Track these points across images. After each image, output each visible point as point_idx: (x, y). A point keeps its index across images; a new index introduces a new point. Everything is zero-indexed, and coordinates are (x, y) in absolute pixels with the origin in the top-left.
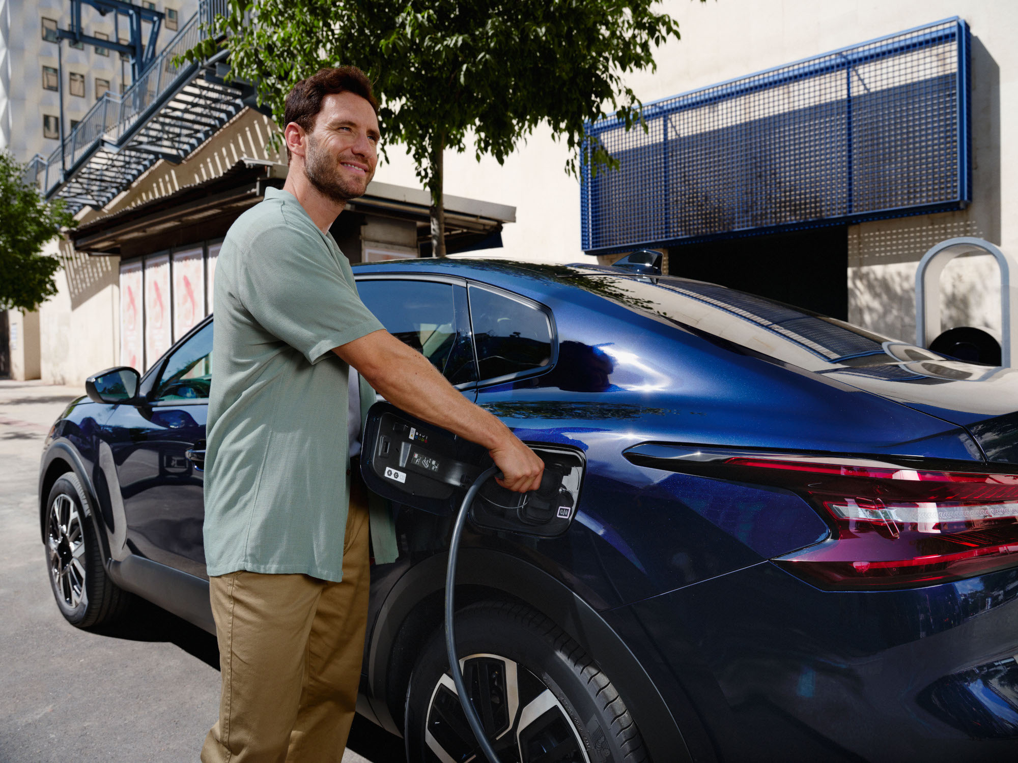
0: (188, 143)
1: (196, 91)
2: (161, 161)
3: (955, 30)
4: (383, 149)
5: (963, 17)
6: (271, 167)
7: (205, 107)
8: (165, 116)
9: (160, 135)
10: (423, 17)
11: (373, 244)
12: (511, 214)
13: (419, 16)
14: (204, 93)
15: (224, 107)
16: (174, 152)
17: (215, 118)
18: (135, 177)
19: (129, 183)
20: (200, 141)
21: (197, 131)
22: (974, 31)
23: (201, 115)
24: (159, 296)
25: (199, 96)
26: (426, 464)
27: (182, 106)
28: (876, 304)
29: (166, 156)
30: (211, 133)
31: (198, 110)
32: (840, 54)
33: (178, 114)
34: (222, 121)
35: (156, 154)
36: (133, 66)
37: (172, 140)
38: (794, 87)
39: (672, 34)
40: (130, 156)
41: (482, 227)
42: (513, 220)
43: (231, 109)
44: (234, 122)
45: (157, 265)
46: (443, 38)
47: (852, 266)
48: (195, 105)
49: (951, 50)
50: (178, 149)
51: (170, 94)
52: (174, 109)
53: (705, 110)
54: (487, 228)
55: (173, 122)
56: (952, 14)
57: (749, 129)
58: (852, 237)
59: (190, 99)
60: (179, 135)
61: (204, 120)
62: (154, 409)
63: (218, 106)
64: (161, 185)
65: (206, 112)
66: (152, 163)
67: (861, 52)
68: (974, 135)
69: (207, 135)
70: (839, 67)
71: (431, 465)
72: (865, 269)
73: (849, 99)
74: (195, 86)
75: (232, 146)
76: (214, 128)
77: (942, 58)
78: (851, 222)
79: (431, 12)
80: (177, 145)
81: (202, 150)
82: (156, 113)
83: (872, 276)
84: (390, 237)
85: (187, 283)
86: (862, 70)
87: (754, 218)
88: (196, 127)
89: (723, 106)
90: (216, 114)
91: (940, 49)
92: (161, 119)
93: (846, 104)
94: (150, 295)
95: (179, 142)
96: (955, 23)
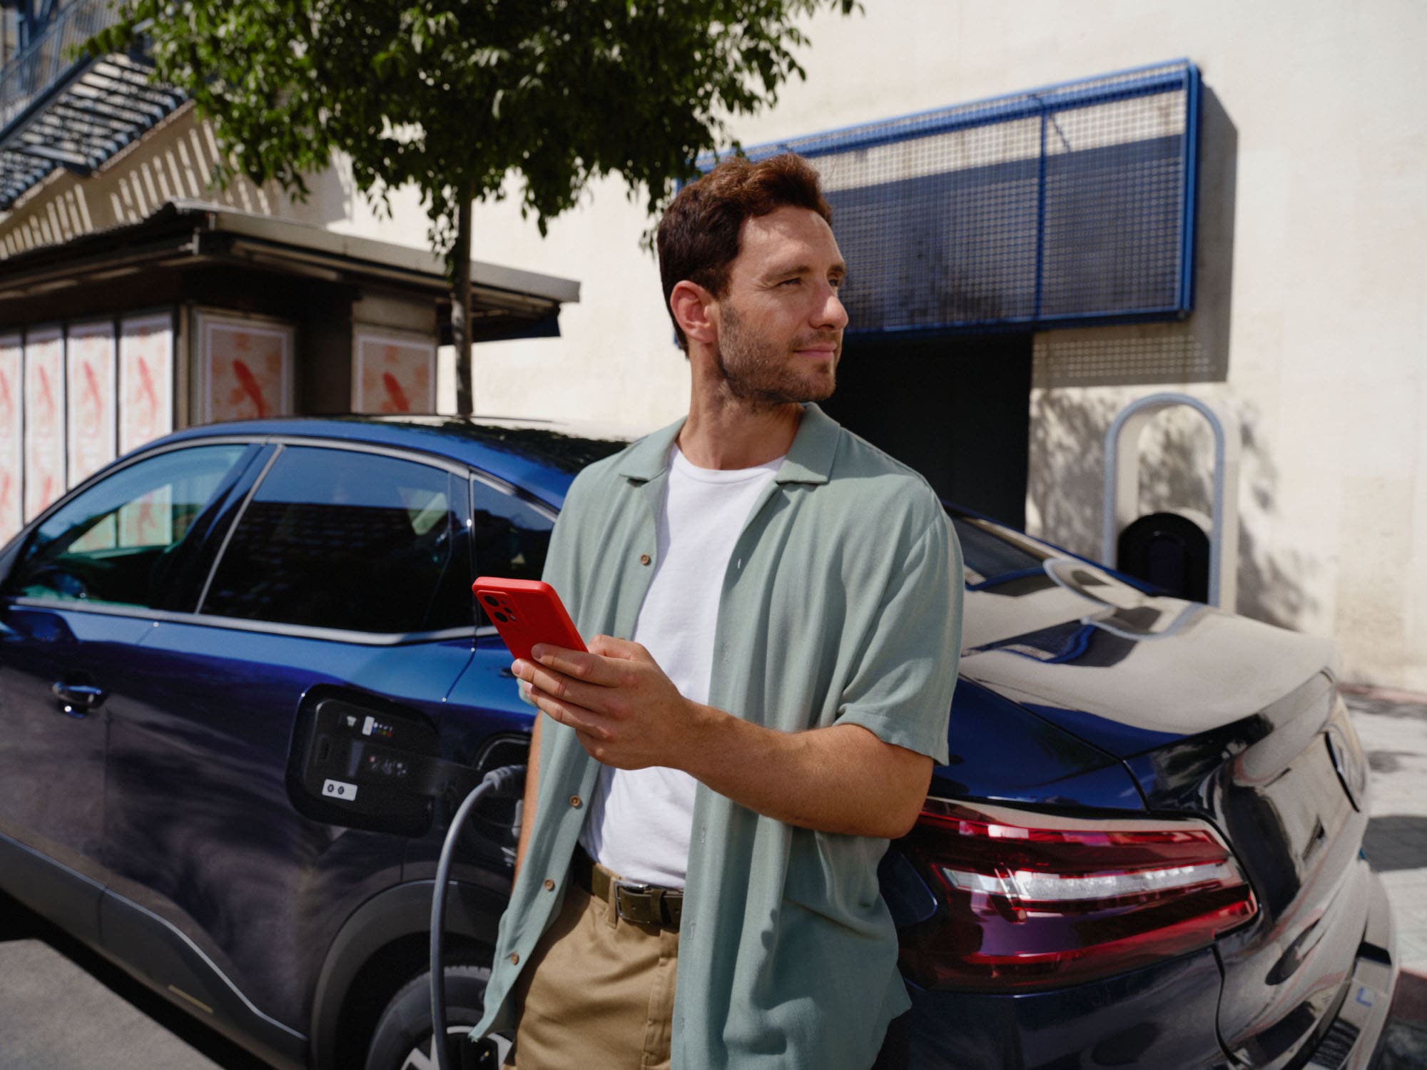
0: (103, 148)
1: (115, 72)
2: (59, 172)
3: (1183, 76)
4: (384, 197)
5: (1196, 58)
6: (216, 214)
7: (129, 96)
8: (67, 106)
9: (59, 133)
10: (438, 23)
11: (368, 328)
12: (573, 291)
13: (431, 22)
14: (127, 75)
15: (158, 98)
16: (80, 160)
17: (143, 113)
18: (20, 193)
19: (11, 200)
20: (120, 146)
21: (116, 131)
22: (1208, 80)
23: (123, 108)
24: (46, 389)
25: (120, 80)
26: (388, 767)
27: (93, 93)
28: (1070, 441)
29: (69, 166)
30: (137, 135)
31: (118, 100)
32: (1033, 96)
33: (88, 104)
34: (154, 119)
35: (54, 163)
36: (21, 24)
37: (77, 142)
38: (972, 135)
39: (795, 72)
40: (13, 162)
41: (530, 309)
42: (575, 298)
43: (168, 101)
44: (175, 122)
45: (44, 341)
46: (471, 50)
47: (1039, 386)
48: (112, 93)
49: (1178, 102)
50: (86, 155)
51: (74, 75)
52: (81, 98)
53: (850, 158)
54: (539, 310)
55: (79, 115)
56: (1180, 54)
57: (908, 189)
58: (1039, 350)
59: (104, 83)
60: (88, 136)
61: (127, 115)
62: (13, 608)
63: (149, 96)
64: (61, 207)
65: (129, 103)
66: (47, 173)
67: (1062, 94)
68: (1202, 220)
69: (131, 137)
70: (1031, 112)
71: (395, 769)
72: (1057, 393)
73: (1043, 159)
74: (113, 64)
75: (170, 158)
76: (142, 128)
77: (1165, 113)
78: (1039, 327)
79: (451, 16)
80: (84, 149)
81: (125, 159)
82: (52, 101)
83: (1066, 403)
84: (395, 320)
85: (89, 373)
86: (1063, 119)
87: (912, 315)
88: (116, 125)
89: (874, 154)
90: (145, 107)
91: (1164, 99)
92: (60, 111)
93: (1037, 165)
94: (33, 387)
95: (89, 145)
96: (1182, 68)
